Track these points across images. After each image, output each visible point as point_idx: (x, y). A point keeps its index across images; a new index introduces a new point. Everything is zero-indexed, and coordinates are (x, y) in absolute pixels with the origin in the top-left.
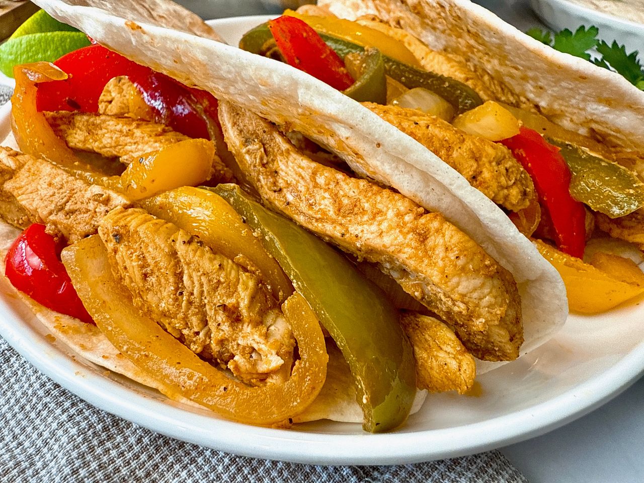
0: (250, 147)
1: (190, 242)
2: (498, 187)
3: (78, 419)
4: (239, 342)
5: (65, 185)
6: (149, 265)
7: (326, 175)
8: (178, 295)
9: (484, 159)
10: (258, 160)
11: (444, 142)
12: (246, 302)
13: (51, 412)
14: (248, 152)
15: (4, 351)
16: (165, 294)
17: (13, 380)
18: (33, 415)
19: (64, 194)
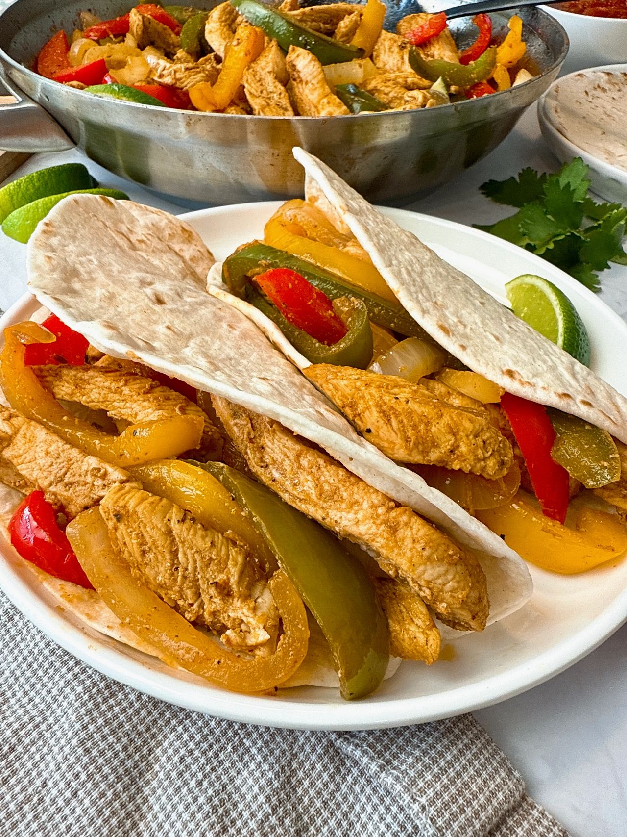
0: (237, 421)
1: (183, 520)
2: (474, 460)
3: (82, 677)
4: (230, 614)
5: (61, 454)
6: (147, 543)
7: (310, 458)
8: (173, 570)
9: (461, 433)
10: (246, 436)
11: (423, 418)
12: (236, 578)
13: (57, 670)
14: (236, 424)
15: (7, 610)
16: (162, 569)
17: (18, 638)
18: (40, 673)
19: (62, 465)
